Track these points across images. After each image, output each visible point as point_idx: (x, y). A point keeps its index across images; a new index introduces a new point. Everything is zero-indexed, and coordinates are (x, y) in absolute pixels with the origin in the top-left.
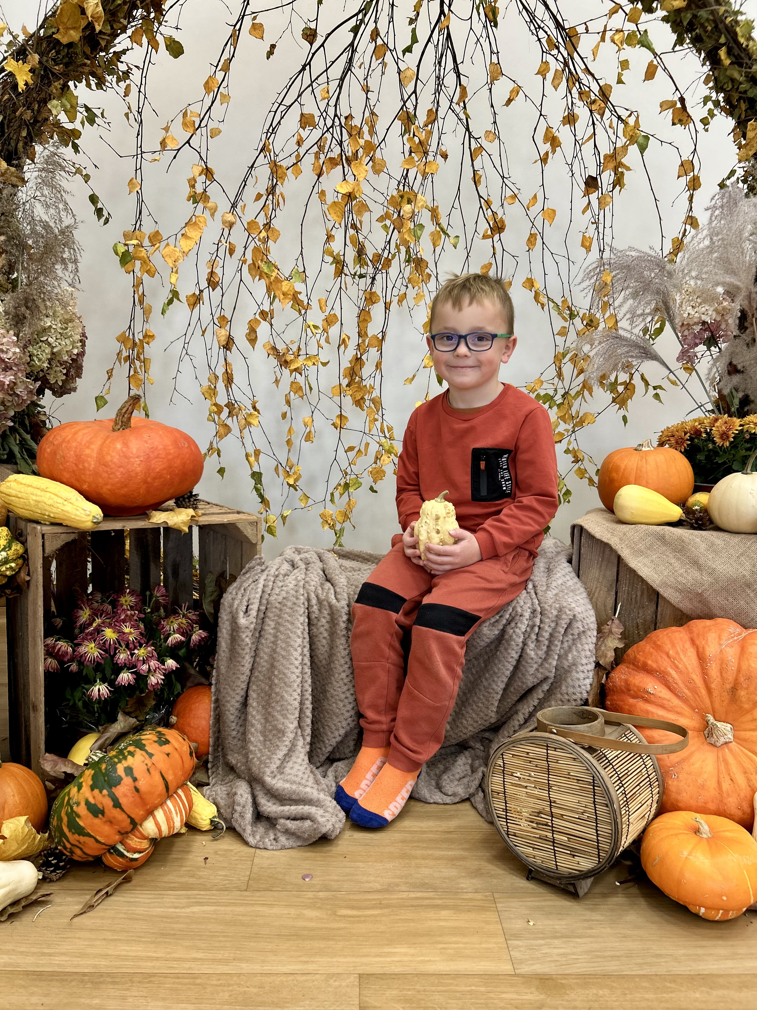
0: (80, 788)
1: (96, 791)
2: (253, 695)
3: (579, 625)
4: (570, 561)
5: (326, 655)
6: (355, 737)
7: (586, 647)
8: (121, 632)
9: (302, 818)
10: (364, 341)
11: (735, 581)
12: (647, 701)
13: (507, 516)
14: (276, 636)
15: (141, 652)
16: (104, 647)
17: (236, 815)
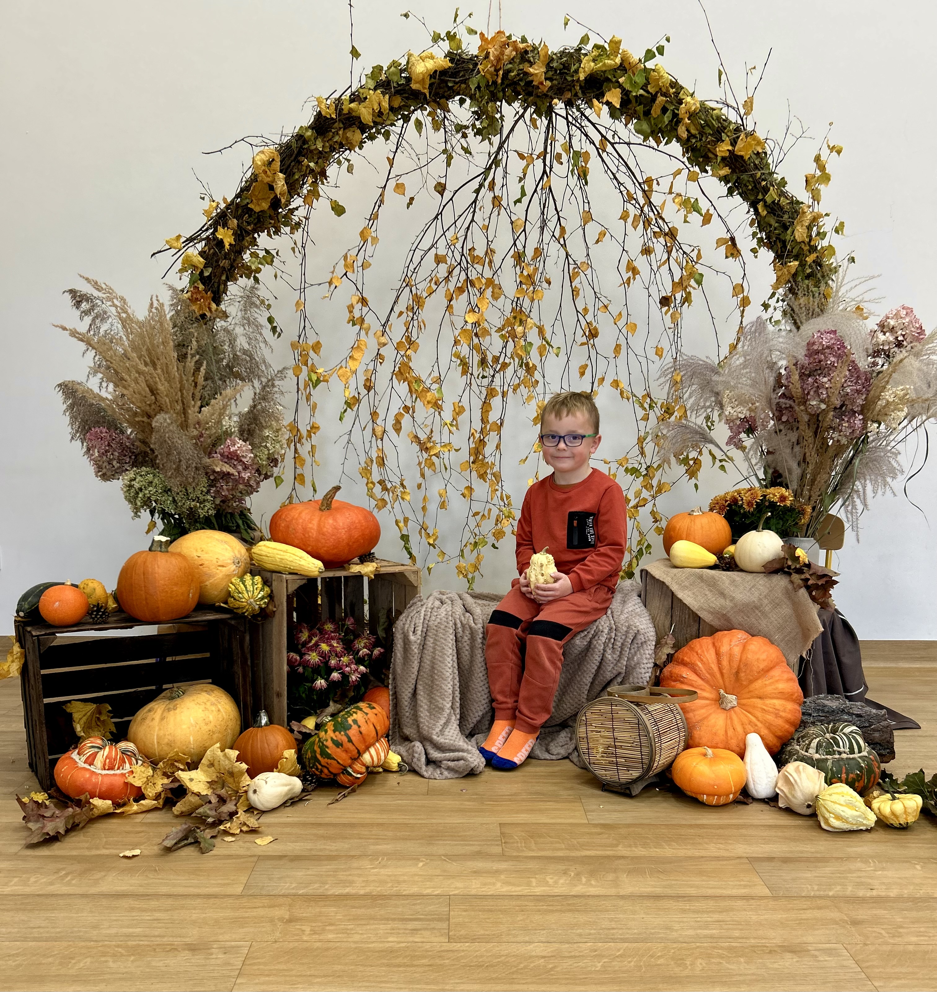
0: (326, 731)
1: (337, 733)
2: (420, 687)
3: (642, 637)
4: (640, 596)
5: (468, 662)
6: (489, 718)
7: (647, 652)
8: (331, 646)
9: (458, 760)
10: (486, 427)
11: (746, 605)
12: (682, 683)
13: (590, 561)
14: (434, 648)
15: (345, 659)
16: (322, 654)
17: (415, 760)
